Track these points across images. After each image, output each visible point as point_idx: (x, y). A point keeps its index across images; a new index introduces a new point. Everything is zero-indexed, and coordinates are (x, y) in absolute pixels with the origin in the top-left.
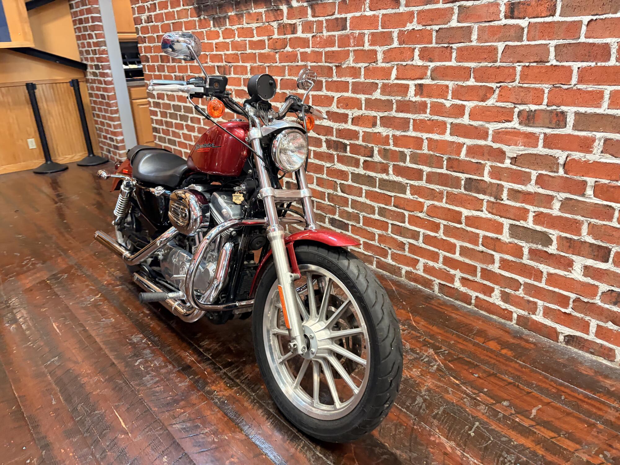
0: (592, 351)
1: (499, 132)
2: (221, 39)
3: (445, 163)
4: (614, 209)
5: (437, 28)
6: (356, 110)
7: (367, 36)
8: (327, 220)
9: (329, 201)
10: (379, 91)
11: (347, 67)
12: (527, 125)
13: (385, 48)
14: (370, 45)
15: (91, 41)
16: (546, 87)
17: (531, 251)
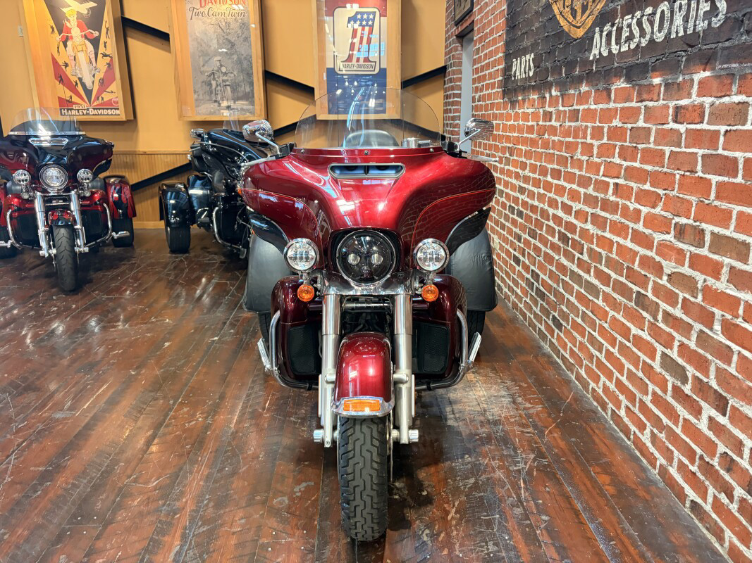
0: (708, 526)
1: (661, 244)
2: (512, 122)
3: (625, 271)
4: (733, 352)
5: (629, 126)
6: (577, 203)
7: (589, 129)
8: (551, 317)
9: (555, 297)
10: (592, 186)
11: (577, 159)
12: (679, 241)
14: (591, 138)
15: (450, 115)
16: (694, 199)
17: (675, 387)
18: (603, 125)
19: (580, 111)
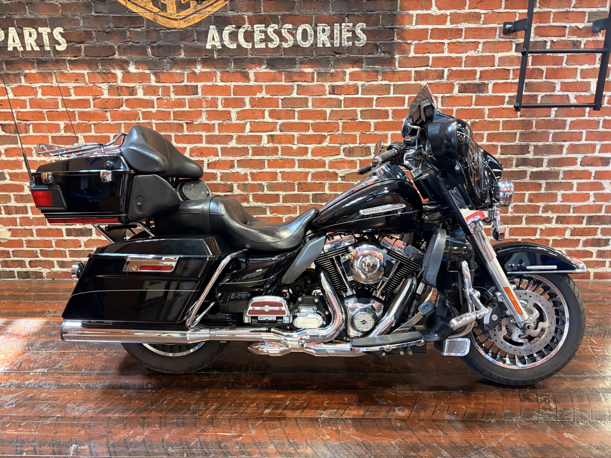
1: (333, 162)
3: (296, 186)
5: (282, 97)
6: (212, 157)
7: (220, 101)
10: (234, 141)
11: (200, 124)
12: (349, 156)
13: (238, 109)
16: (358, 134)
18: (242, 97)
19: (199, 86)
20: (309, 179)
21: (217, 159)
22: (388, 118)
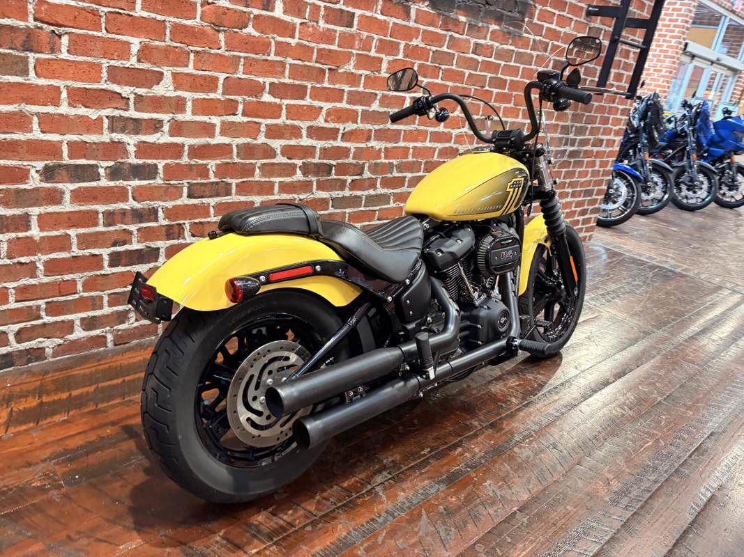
5: (434, 49)
7: (375, 41)
10: (377, 102)
11: (345, 72)
13: (391, 58)
14: (376, 52)
18: (398, 41)
19: (356, 15)
20: (435, 158)
21: (354, 126)
22: (504, 89)
